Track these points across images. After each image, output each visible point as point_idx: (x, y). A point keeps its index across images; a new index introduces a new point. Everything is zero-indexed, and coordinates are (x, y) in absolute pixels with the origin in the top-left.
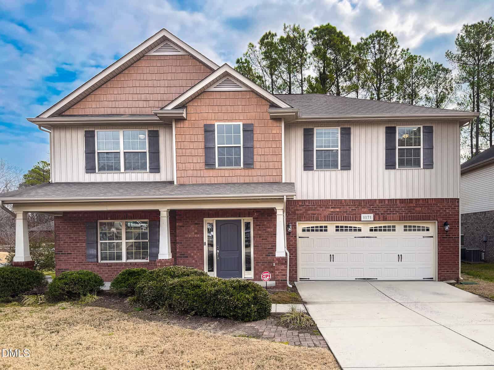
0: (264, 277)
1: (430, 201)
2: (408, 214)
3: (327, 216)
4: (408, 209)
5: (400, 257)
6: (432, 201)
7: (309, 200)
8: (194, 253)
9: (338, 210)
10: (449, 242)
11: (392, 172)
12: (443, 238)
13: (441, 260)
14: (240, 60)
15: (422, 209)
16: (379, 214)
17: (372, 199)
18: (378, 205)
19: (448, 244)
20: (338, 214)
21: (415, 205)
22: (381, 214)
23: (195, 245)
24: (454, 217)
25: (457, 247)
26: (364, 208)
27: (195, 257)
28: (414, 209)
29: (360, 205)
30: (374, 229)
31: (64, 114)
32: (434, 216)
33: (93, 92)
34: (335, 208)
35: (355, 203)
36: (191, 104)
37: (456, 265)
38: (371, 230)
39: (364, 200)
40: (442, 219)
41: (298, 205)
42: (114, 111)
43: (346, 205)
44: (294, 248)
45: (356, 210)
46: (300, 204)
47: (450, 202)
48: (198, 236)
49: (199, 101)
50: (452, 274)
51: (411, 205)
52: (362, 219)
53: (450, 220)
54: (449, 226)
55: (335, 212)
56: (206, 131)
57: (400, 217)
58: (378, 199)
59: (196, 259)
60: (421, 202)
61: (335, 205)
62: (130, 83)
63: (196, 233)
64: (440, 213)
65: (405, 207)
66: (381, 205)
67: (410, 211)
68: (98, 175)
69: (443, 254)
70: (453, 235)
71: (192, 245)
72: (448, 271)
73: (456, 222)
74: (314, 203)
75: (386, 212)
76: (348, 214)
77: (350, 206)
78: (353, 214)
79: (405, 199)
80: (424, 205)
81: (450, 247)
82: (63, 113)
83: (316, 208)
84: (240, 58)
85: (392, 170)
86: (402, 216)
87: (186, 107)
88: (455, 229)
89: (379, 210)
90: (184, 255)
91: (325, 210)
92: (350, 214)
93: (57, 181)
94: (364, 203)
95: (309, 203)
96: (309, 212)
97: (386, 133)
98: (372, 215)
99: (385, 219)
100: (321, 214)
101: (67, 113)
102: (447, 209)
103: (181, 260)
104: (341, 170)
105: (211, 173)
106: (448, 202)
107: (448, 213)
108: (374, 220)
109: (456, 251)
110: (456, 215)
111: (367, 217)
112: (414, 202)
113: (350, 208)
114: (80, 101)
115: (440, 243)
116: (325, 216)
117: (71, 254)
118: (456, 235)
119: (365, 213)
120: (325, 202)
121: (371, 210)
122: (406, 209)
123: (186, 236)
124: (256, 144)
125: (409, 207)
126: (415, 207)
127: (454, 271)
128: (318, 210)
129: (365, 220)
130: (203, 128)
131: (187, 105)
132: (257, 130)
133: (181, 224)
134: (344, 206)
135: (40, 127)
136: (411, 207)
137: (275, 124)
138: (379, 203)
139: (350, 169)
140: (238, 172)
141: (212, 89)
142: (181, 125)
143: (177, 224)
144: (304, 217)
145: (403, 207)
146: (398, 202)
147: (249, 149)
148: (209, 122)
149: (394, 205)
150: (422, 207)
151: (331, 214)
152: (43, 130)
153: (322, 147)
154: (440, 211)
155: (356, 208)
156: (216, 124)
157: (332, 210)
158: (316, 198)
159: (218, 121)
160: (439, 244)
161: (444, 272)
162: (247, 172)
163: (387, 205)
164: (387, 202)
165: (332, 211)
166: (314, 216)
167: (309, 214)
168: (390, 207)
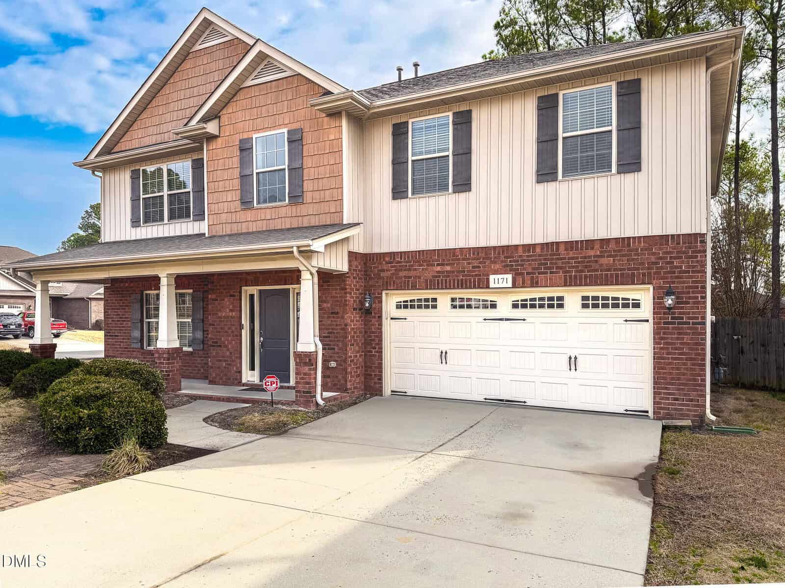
0: (267, 384)
1: (634, 243)
2: (582, 271)
3: (431, 281)
4: (583, 262)
5: (573, 362)
6: (640, 242)
7: (401, 253)
8: (228, 340)
9: (448, 268)
10: (679, 334)
11: (552, 186)
12: (665, 323)
13: (659, 373)
14: (501, 23)
15: (614, 261)
16: (522, 274)
17: (510, 244)
18: (521, 256)
19: (678, 339)
20: (449, 276)
21: (598, 253)
22: (528, 273)
23: (229, 328)
24: (692, 277)
25: (700, 344)
26: (495, 262)
27: (230, 347)
28: (596, 261)
29: (487, 258)
30: (520, 303)
31: (113, 151)
32: (644, 275)
33: (138, 117)
34: (443, 265)
35: (478, 254)
36: (224, 112)
37: (700, 385)
38: (515, 306)
39: (495, 248)
40: (662, 281)
41: (384, 262)
42: (159, 139)
43: (464, 259)
44: (377, 336)
45: (479, 267)
46: (387, 259)
47: (684, 243)
48: (234, 314)
49: (234, 104)
50: (688, 405)
51: (591, 253)
52: (492, 285)
53: (684, 282)
54: (673, 297)
55: (443, 272)
56: (242, 150)
57: (565, 280)
58: (522, 243)
59: (231, 350)
60: (612, 246)
61: (443, 260)
62: (175, 96)
63: (231, 311)
64: (657, 268)
65: (577, 258)
66: (528, 256)
67: (586, 267)
68: (144, 230)
69: (663, 358)
70: (690, 318)
71: (226, 329)
72: (677, 399)
73: (697, 287)
74: (408, 257)
75: (538, 269)
76: (466, 276)
77: (468, 259)
78: (476, 275)
79: (577, 242)
80: (620, 251)
81: (681, 343)
82: (111, 151)
83: (412, 266)
84: (499, 20)
85: (550, 184)
86: (570, 277)
87: (220, 117)
88: (694, 303)
89: (522, 265)
90: (217, 342)
91: (426, 269)
92: (470, 276)
93: (106, 241)
94: (495, 253)
95: (401, 258)
96: (402, 274)
97: (539, 109)
98: (509, 277)
99: (535, 284)
100: (419, 277)
101: (116, 149)
102: (675, 258)
103: (214, 350)
104: (454, 192)
105: (249, 215)
106: (678, 243)
107: (677, 267)
108: (514, 285)
109: (699, 354)
110: (699, 272)
111: (501, 281)
112: (597, 246)
113: (469, 264)
114: (127, 131)
115: (659, 333)
116: (426, 281)
117: (117, 336)
118: (697, 318)
119: (496, 272)
120: (426, 254)
121: (507, 266)
122: (579, 262)
123: (220, 314)
124: (308, 162)
125: (585, 257)
126: (598, 256)
127: (692, 400)
128: (415, 270)
129: (497, 286)
130: (238, 147)
131: (221, 113)
132: (308, 138)
133: (214, 296)
134: (458, 260)
135: (93, 173)
136: (590, 257)
137: (333, 123)
138: (524, 252)
139: (470, 190)
140: (283, 212)
141: (249, 83)
142: (213, 145)
143: (210, 296)
144: (394, 283)
145: (573, 258)
146: (562, 247)
147: (296, 171)
148: (245, 136)
149: (554, 255)
150: (616, 256)
151: (436, 277)
152: (96, 176)
153: (421, 153)
154: (658, 263)
155: (480, 263)
156: (254, 136)
157: (439, 268)
158: (413, 248)
159: (257, 131)
160: (656, 336)
161: (668, 399)
162: (294, 211)
163: (540, 255)
164: (538, 250)
165: (438, 270)
166: (408, 281)
167: (401, 278)
168: (545, 259)
